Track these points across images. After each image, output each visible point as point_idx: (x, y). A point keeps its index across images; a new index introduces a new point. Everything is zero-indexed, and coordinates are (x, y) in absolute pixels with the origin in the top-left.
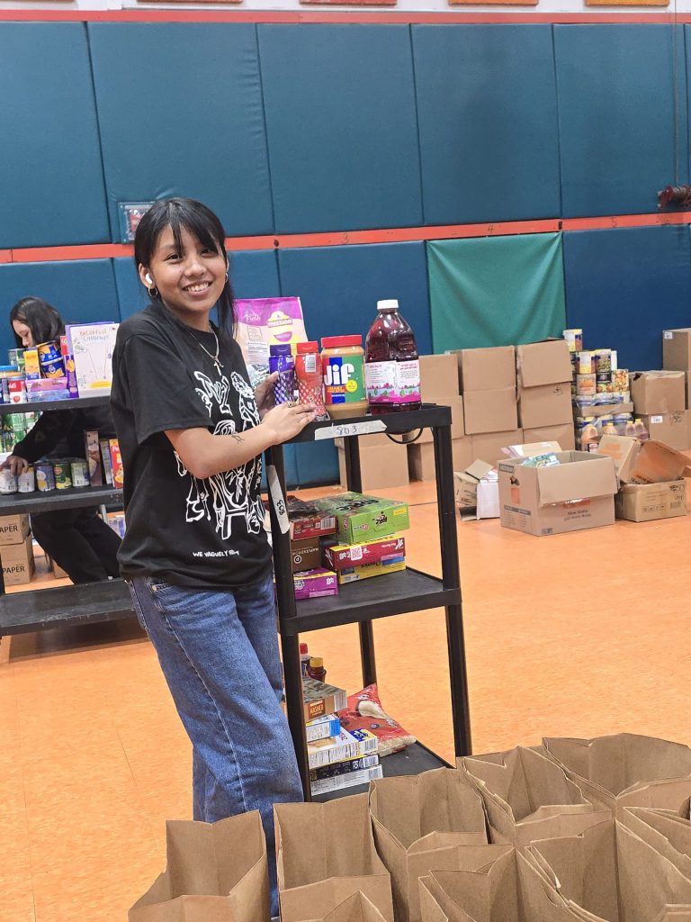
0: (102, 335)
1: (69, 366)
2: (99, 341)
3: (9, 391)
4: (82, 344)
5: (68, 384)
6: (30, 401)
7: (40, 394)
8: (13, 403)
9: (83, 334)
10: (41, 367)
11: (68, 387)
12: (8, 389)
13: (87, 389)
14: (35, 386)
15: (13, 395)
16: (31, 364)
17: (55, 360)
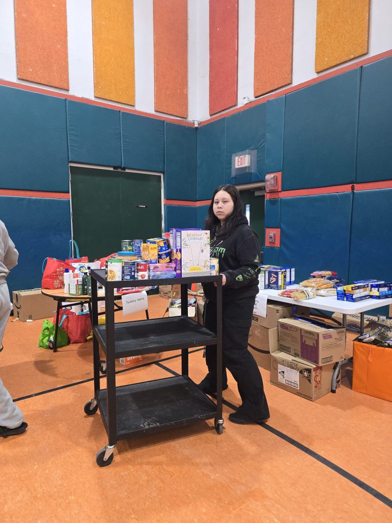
0: (199, 237)
1: (176, 256)
2: (197, 241)
3: (138, 270)
4: (187, 242)
5: (175, 268)
6: (151, 278)
7: (158, 273)
8: (140, 278)
9: (188, 235)
10: (159, 255)
11: (175, 270)
12: (137, 269)
13: (187, 271)
14: (156, 268)
15: (141, 273)
16: (153, 253)
17: (167, 251)
